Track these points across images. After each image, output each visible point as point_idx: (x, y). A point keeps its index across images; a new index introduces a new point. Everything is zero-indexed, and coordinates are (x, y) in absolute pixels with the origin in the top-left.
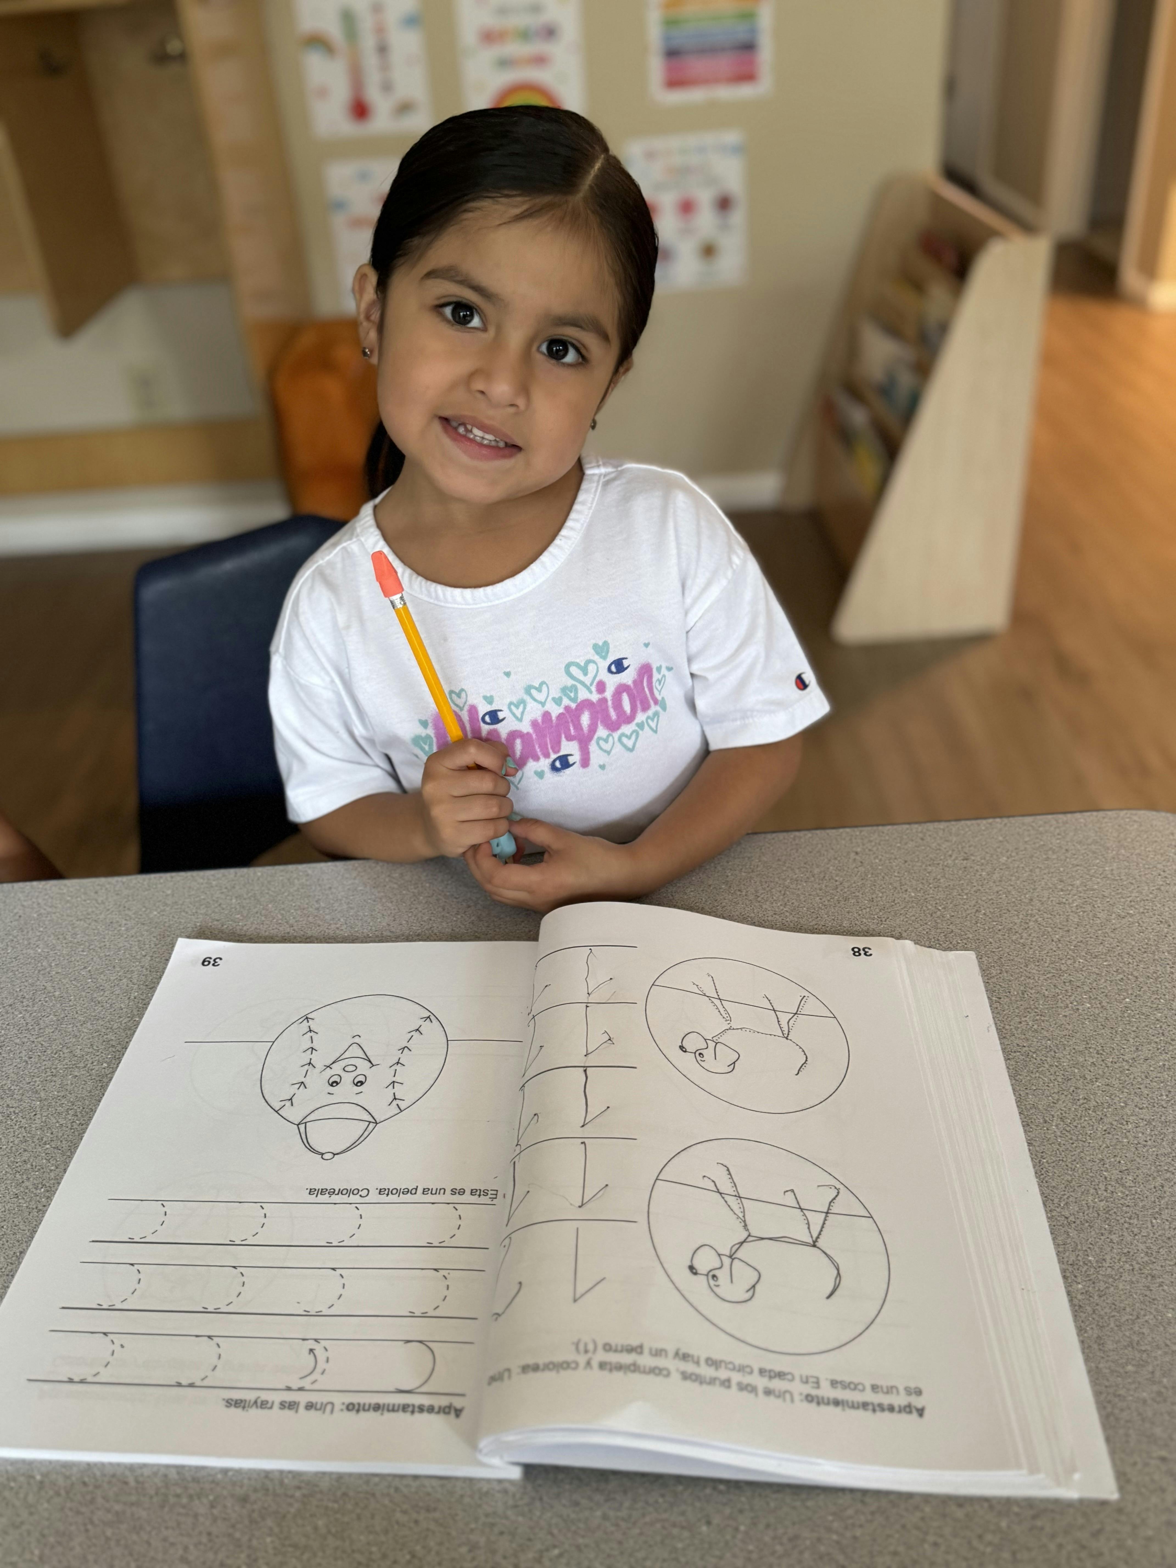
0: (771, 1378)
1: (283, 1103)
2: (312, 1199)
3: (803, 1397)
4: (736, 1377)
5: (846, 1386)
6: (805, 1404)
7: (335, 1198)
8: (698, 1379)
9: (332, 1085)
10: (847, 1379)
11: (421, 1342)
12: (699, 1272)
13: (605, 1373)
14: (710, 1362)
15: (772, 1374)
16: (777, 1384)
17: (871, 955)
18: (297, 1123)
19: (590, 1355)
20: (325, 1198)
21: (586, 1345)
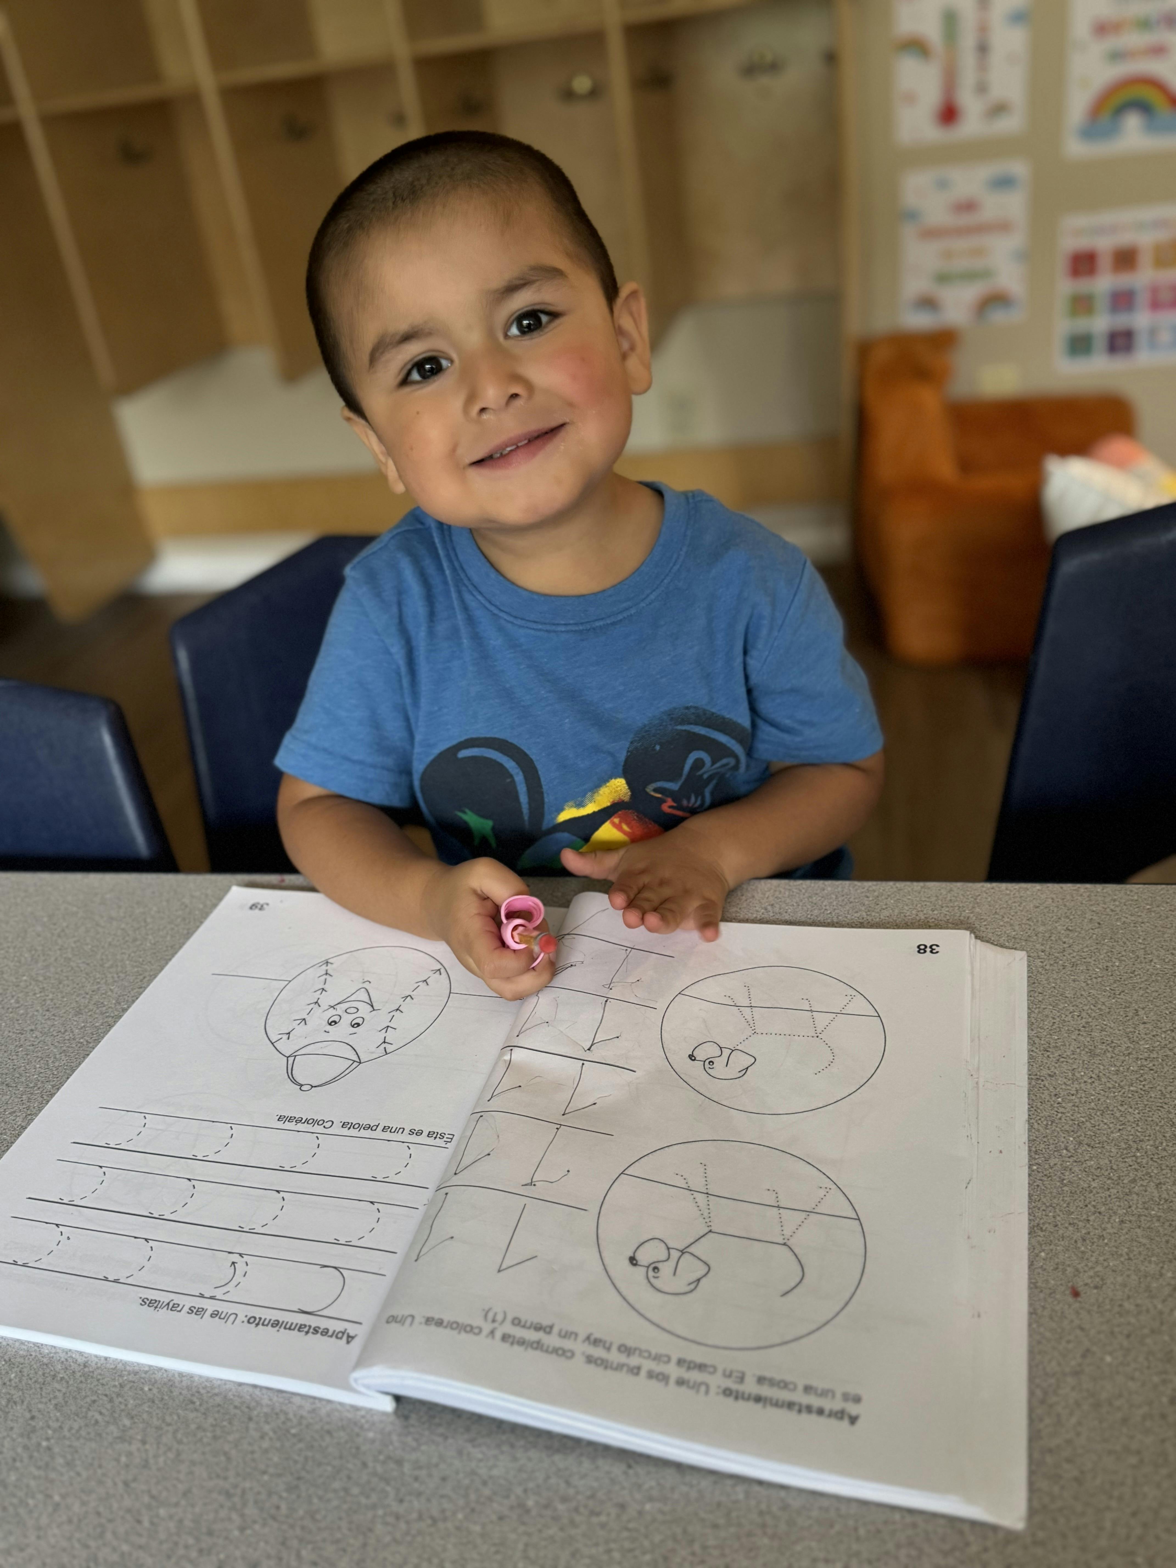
0: (689, 1368)
1: (280, 1036)
2: (280, 1125)
3: (720, 1390)
4: (648, 1365)
5: (772, 1383)
6: (721, 1398)
7: (300, 1127)
8: (604, 1364)
9: (330, 1024)
10: (778, 1377)
11: (335, 1268)
12: (639, 1263)
13: (506, 1346)
14: (623, 1349)
15: (692, 1365)
16: (695, 1376)
17: (937, 952)
18: (287, 1055)
19: (496, 1325)
20: (291, 1126)
21: (495, 1314)
